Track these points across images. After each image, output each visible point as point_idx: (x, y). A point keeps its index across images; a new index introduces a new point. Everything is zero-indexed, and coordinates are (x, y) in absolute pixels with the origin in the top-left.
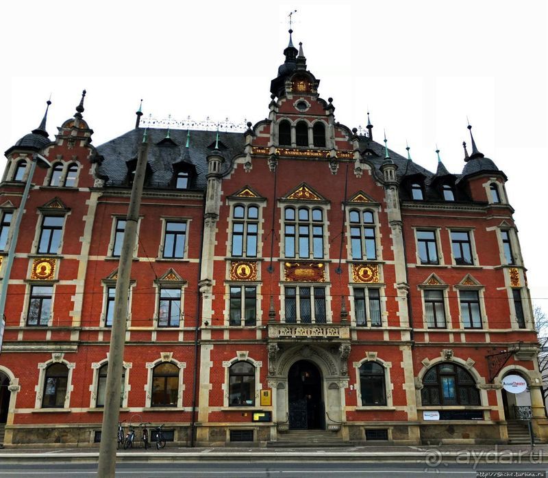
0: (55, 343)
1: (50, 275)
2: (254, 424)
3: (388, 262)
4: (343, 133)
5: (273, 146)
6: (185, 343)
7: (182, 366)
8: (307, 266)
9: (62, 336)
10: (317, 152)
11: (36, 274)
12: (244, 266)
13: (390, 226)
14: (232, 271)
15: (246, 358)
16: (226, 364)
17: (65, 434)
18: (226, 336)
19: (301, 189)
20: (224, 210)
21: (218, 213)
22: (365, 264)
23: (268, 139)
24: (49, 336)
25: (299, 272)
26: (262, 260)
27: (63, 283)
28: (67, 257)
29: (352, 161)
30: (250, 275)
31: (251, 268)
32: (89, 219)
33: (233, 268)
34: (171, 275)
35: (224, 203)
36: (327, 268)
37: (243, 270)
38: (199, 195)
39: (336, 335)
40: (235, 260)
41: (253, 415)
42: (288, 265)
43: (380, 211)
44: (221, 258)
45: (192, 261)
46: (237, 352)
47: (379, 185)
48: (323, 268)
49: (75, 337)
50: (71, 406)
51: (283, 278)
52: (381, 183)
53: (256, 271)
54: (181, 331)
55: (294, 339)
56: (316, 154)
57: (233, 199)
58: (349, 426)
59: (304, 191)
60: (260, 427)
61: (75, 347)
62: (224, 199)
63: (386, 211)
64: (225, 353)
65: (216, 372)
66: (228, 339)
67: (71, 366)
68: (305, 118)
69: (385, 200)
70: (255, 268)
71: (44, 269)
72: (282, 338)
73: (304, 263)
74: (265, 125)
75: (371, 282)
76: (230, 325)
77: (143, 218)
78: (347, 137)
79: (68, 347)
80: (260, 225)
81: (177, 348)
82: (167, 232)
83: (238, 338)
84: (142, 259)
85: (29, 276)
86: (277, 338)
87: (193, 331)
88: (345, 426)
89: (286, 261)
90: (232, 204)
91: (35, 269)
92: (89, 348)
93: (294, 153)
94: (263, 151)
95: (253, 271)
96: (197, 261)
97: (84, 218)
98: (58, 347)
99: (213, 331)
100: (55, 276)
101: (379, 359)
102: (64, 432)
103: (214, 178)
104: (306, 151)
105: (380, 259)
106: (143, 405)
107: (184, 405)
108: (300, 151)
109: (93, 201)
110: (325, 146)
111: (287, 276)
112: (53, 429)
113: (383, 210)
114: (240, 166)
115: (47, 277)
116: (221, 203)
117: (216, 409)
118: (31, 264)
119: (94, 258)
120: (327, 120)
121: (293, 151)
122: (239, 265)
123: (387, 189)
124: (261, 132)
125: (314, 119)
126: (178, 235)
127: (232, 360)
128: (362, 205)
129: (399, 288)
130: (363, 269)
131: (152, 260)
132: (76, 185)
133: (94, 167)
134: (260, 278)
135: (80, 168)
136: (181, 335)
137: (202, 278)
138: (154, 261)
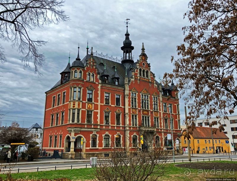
0: (95, 129)
4: (152, 75)
5: (138, 76)
6: (122, 130)
7: (122, 136)
8: (146, 111)
9: (96, 127)
13: (160, 102)
15: (136, 135)
20: (130, 94)
22: (156, 112)
24: (93, 127)
26: (138, 109)
27: (95, 111)
28: (95, 103)
29: (154, 83)
32: (99, 92)
34: (118, 111)
36: (150, 112)
37: (134, 111)
38: (123, 89)
39: (154, 130)
41: (138, 149)
42: (143, 110)
44: (130, 107)
45: (122, 107)
46: (134, 133)
49: (99, 127)
50: (99, 147)
51: (142, 114)
52: (159, 90)
54: (121, 126)
59: (145, 90)
60: (139, 152)
61: (99, 130)
62: (129, 90)
64: (132, 133)
65: (130, 138)
66: (132, 129)
67: (98, 135)
68: (144, 68)
69: (159, 95)
71: (90, 106)
72: (145, 130)
74: (137, 69)
75: (157, 116)
76: (132, 126)
77: (111, 93)
79: (98, 130)
80: (137, 99)
81: (120, 131)
83: (134, 129)
84: (112, 105)
85: (87, 108)
87: (124, 127)
90: (131, 92)
92: (102, 130)
94: (137, 78)
96: (124, 107)
98: (95, 130)
99: (129, 127)
100: (93, 109)
104: (145, 79)
105: (158, 110)
109: (99, 87)
110: (148, 77)
112: (95, 153)
114: (132, 81)
115: (91, 109)
117: (131, 148)
118: (87, 105)
120: (149, 70)
121: (142, 78)
124: (136, 71)
125: (146, 69)
127: (133, 135)
128: (155, 96)
129: (162, 118)
132: (95, 81)
133: (98, 76)
134: (137, 114)
135: (95, 75)
136: (121, 128)
137: (126, 112)
138: (114, 106)
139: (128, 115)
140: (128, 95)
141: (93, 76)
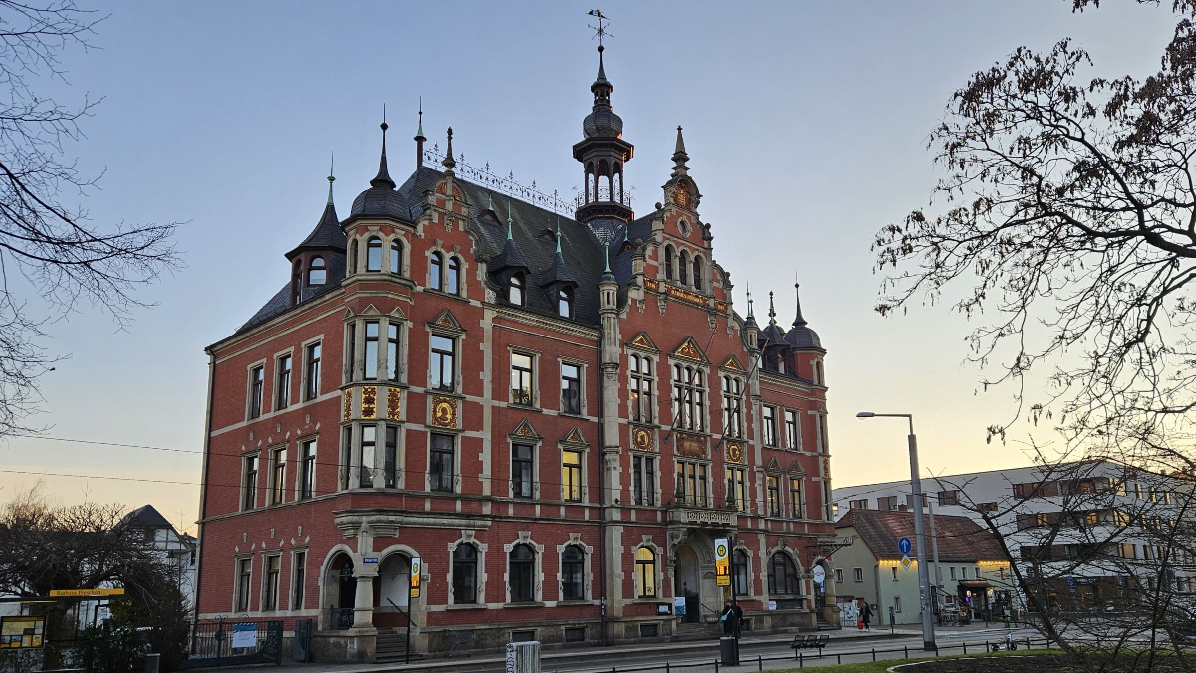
0: (468, 517)
1: (452, 421)
2: (659, 617)
3: (750, 442)
5: (662, 280)
6: (591, 522)
7: (589, 550)
8: (692, 439)
9: (473, 509)
10: (698, 297)
11: (436, 419)
12: (643, 433)
13: (752, 400)
14: (634, 437)
15: (650, 544)
16: (635, 550)
17: (484, 637)
18: (633, 517)
19: (686, 344)
20: (624, 359)
21: (619, 362)
22: (734, 442)
23: (657, 270)
24: (459, 506)
25: (686, 444)
26: (659, 427)
27: (469, 434)
29: (726, 316)
30: (649, 444)
31: (649, 435)
32: (486, 347)
33: (634, 434)
34: (575, 435)
35: (623, 351)
36: (709, 444)
37: (642, 437)
38: (596, 334)
39: (728, 522)
40: (637, 424)
41: (657, 608)
42: (679, 435)
43: (745, 381)
44: (624, 421)
45: (594, 419)
46: (643, 536)
47: (745, 350)
48: (705, 441)
49: (487, 510)
50: (487, 600)
51: (675, 451)
52: (747, 349)
53: (653, 440)
54: (586, 507)
55: (698, 525)
56: (697, 300)
57: (631, 347)
59: (689, 347)
60: (664, 620)
62: (623, 344)
64: (633, 536)
65: (627, 559)
66: (635, 520)
67: (483, 548)
68: (686, 245)
70: (652, 436)
71: (444, 412)
72: (690, 523)
73: (691, 434)
74: (654, 248)
75: (738, 462)
76: (636, 504)
77: (540, 355)
78: (722, 283)
79: (482, 523)
80: (656, 384)
81: (584, 529)
82: (562, 377)
83: (642, 519)
84: (545, 411)
85: (428, 419)
86: (686, 523)
87: (598, 508)
89: (677, 431)
90: (631, 353)
91: (434, 411)
92: (501, 524)
93: (679, 294)
94: (654, 286)
95: (651, 440)
96: (599, 420)
97: (482, 347)
99: (622, 510)
100: (459, 424)
101: (745, 547)
102: (483, 634)
104: (689, 294)
105: (745, 438)
106: (556, 598)
107: (593, 598)
108: (684, 292)
109: (487, 322)
111: (679, 448)
112: (473, 631)
114: (634, 301)
115: (449, 424)
116: (620, 351)
117: (629, 601)
118: (430, 403)
119: (498, 403)
120: (706, 259)
121: (678, 290)
122: (640, 431)
124: (650, 257)
125: (693, 249)
126: (572, 383)
127: (639, 545)
128: (732, 372)
129: (758, 471)
131: (554, 413)
132: (464, 294)
133: (482, 269)
134: (657, 450)
135: (465, 267)
136: (587, 512)
137: (607, 443)
138: (556, 415)
139: (618, 457)
140: (615, 366)
141: (458, 268)
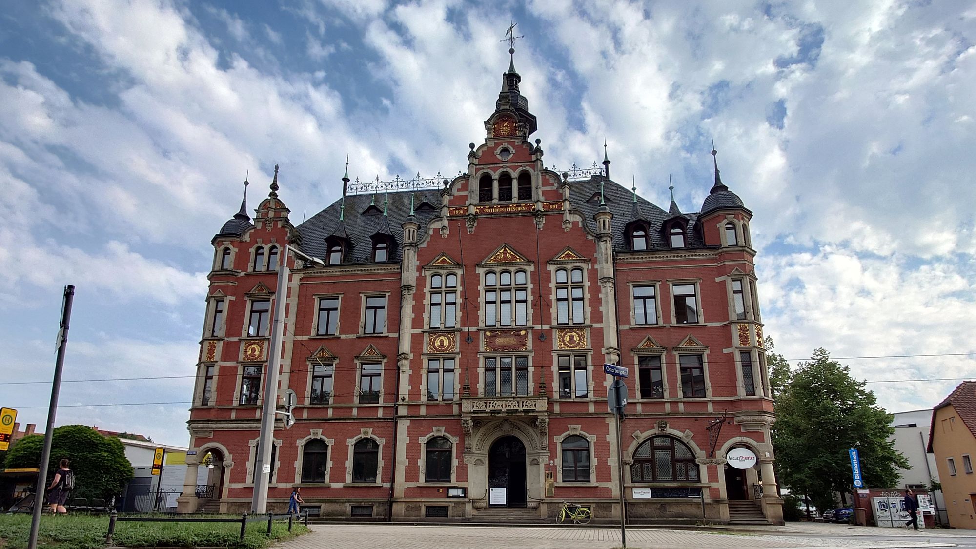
1: (259, 356)
2: (449, 500)
3: (596, 325)
4: (551, 181)
5: (470, 205)
6: (384, 419)
8: (507, 334)
10: (520, 206)
11: (247, 356)
12: (442, 338)
13: (600, 284)
14: (430, 343)
15: (442, 434)
16: (423, 440)
18: (423, 411)
19: (503, 250)
20: (421, 281)
21: (413, 283)
22: (572, 329)
23: (466, 198)
24: (258, 414)
25: (499, 341)
26: (460, 331)
29: (560, 213)
30: (448, 347)
31: (449, 339)
33: (431, 341)
34: (372, 350)
35: (420, 274)
36: (530, 336)
37: (442, 342)
38: (396, 267)
39: (534, 408)
40: (434, 331)
41: (448, 491)
42: (488, 334)
43: (590, 268)
44: (418, 331)
45: (391, 335)
46: (434, 427)
47: (590, 237)
48: (526, 334)
50: (278, 481)
51: (482, 347)
52: (593, 236)
53: (454, 342)
55: (487, 413)
56: (520, 209)
57: (430, 269)
58: (547, 503)
59: (505, 252)
60: (455, 502)
62: (420, 268)
63: (596, 267)
64: (422, 429)
65: (412, 448)
66: (425, 414)
67: (277, 443)
68: (507, 167)
69: (595, 255)
70: (453, 339)
71: (253, 350)
72: (475, 412)
73: (506, 331)
74: (464, 182)
75: (577, 348)
76: (428, 400)
77: (343, 295)
78: (556, 185)
80: (459, 293)
81: (376, 424)
82: (367, 308)
83: (434, 412)
84: (343, 337)
85: (241, 357)
86: (470, 413)
87: (390, 407)
88: (543, 503)
89: (485, 331)
90: (428, 274)
91: (246, 351)
93: (494, 210)
94: (461, 212)
95: (452, 343)
96: (396, 335)
97: (288, 301)
99: (409, 405)
100: (264, 357)
101: (582, 432)
103: (408, 248)
104: (509, 207)
105: (588, 322)
106: (344, 481)
107: (383, 481)
108: (501, 207)
110: (530, 197)
111: (487, 346)
113: (593, 267)
114: (436, 231)
115: (256, 358)
116: (417, 274)
117: (412, 485)
118: (242, 346)
119: (299, 338)
120: (533, 167)
121: (493, 208)
122: (437, 337)
123: (599, 241)
124: (459, 190)
125: (518, 167)
126: (377, 310)
127: (428, 436)
128: (569, 263)
129: (607, 354)
130: (569, 334)
131: (353, 336)
132: (277, 268)
134: (458, 350)
135: (280, 250)
136: (381, 411)
138: (355, 337)
139: (407, 362)
